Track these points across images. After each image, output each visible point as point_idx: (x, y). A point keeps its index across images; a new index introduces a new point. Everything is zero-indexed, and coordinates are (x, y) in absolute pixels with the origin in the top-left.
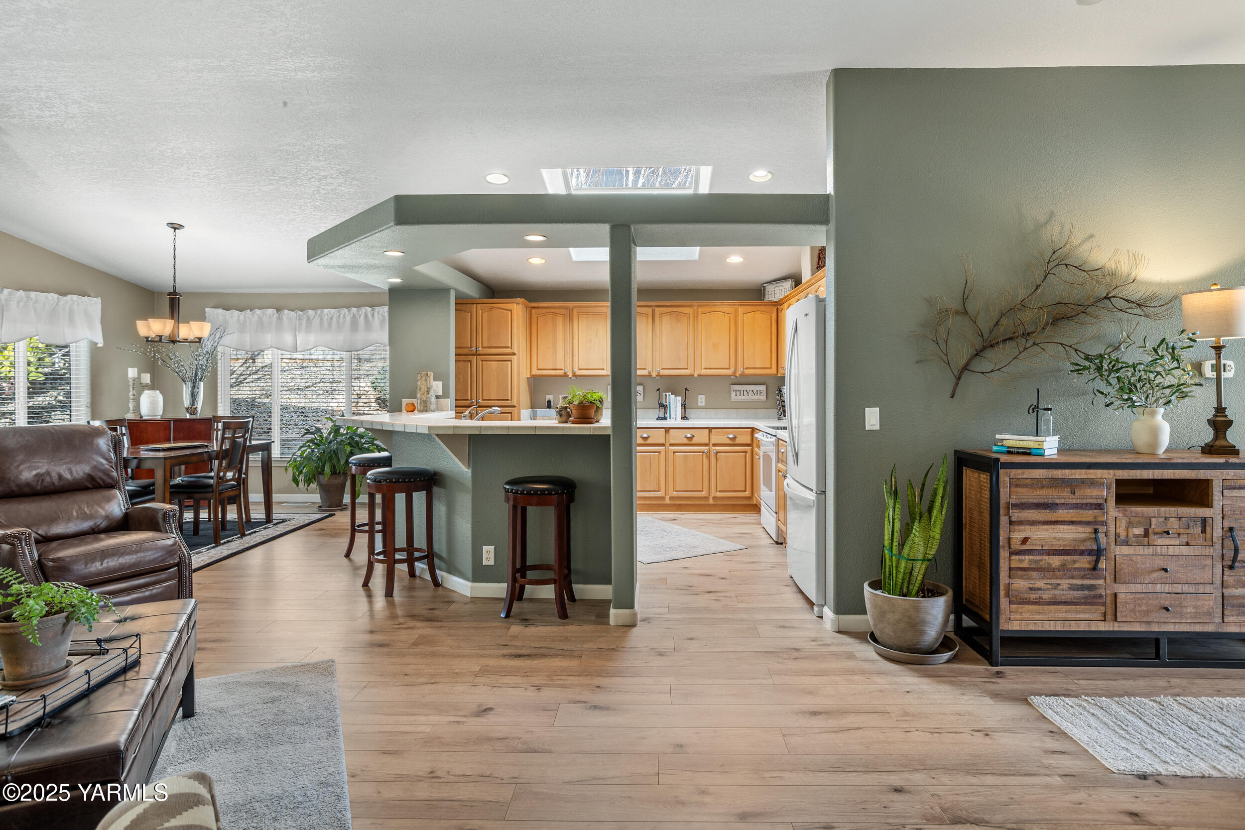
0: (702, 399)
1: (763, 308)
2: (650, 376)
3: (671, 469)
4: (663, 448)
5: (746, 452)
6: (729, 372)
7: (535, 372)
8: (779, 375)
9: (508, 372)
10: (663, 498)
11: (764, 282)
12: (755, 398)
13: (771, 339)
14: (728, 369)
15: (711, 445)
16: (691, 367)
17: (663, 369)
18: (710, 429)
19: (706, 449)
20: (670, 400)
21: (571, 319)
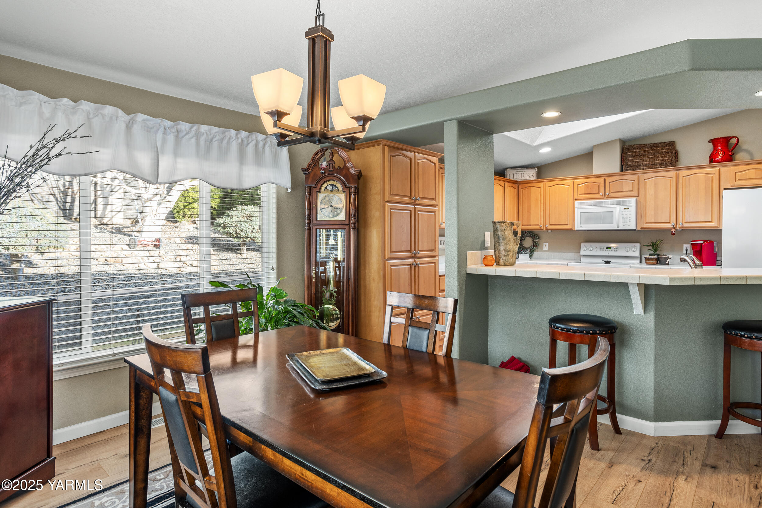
11: (508, 167)
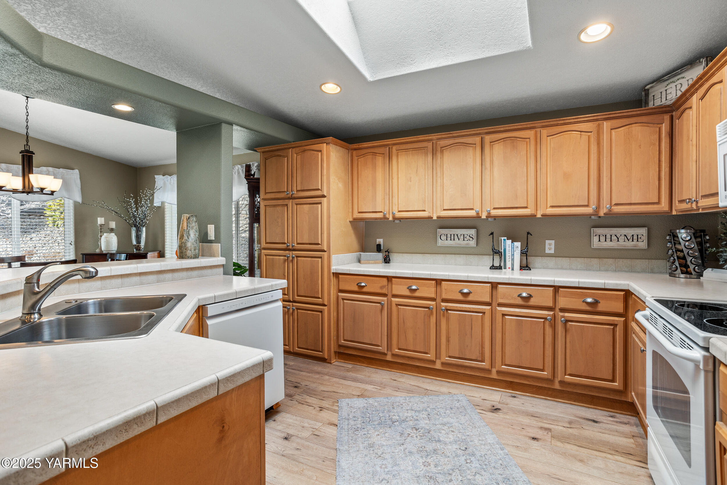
0: (550, 244)
1: (644, 119)
2: (478, 217)
3: (499, 336)
4: (489, 307)
5: (615, 325)
6: (589, 210)
7: (357, 215)
8: (674, 213)
9: (318, 215)
10: (489, 371)
11: (648, 81)
12: (630, 244)
13: (660, 161)
14: (587, 206)
15: (557, 310)
16: (531, 204)
17: (494, 208)
18: (556, 289)
19: (549, 315)
20: (505, 246)
21: (390, 158)
